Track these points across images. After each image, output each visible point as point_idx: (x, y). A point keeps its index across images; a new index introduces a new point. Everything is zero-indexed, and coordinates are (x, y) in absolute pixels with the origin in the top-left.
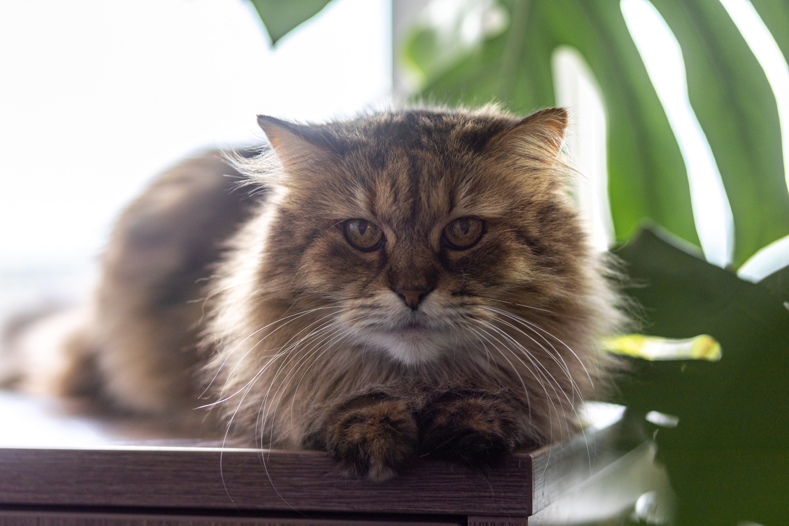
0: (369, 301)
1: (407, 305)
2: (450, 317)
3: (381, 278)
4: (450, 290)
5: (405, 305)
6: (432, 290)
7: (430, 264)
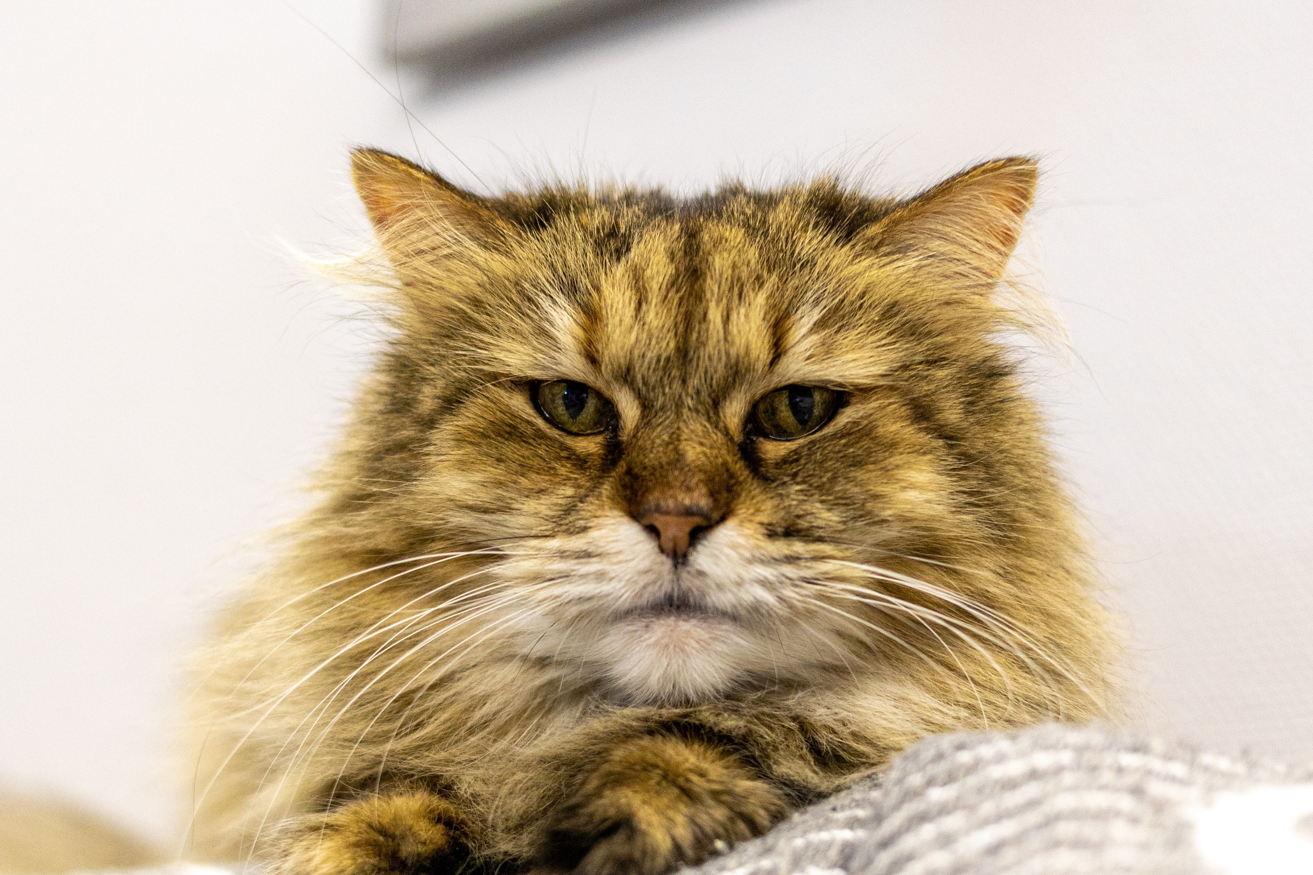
0: (576, 543)
1: (662, 550)
2: (764, 583)
3: (606, 489)
4: (762, 524)
5: (657, 550)
6: (723, 519)
7: (720, 460)
